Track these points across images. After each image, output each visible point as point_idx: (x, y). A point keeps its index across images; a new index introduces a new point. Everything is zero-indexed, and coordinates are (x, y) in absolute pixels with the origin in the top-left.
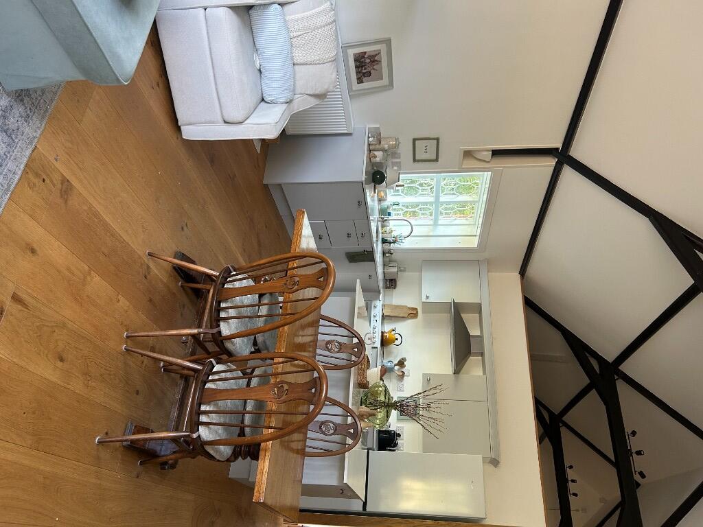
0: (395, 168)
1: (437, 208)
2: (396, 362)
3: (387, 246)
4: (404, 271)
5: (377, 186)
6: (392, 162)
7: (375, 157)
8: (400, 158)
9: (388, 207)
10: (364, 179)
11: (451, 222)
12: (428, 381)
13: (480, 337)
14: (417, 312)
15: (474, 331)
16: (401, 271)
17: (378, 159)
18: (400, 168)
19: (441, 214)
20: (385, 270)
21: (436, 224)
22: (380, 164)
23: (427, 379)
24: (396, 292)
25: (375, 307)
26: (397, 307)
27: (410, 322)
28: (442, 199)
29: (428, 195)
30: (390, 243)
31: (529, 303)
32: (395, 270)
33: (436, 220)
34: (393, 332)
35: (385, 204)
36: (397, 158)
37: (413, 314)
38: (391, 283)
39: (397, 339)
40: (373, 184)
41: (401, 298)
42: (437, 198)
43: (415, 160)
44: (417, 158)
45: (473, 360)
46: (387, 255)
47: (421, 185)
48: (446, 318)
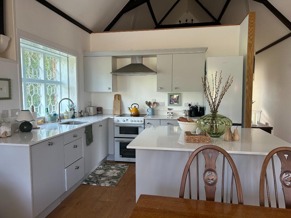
0: (17, 113)
1: (49, 82)
2: (148, 107)
3: (77, 115)
4: (91, 102)
5: (33, 127)
6: (11, 117)
7: (6, 133)
8: (7, 111)
9: (50, 116)
10: (28, 145)
11: (58, 73)
12: (161, 88)
13: (133, 57)
14: (117, 95)
15: (128, 62)
16: (91, 105)
17: (8, 130)
18: (17, 110)
19: (53, 79)
20: (92, 114)
21: (60, 83)
22: (13, 127)
23: (161, 89)
24: (104, 108)
25: (118, 121)
26: (114, 107)
27: (123, 99)
28: (43, 79)
29: (39, 88)
30: (75, 112)
31: (108, 29)
32: (92, 108)
33: (57, 83)
34: (131, 109)
35: (48, 119)
36: (7, 114)
37: (118, 97)
38: (99, 111)
39: (135, 107)
40: (32, 131)
41: (108, 104)
42: (41, 81)
43: (10, 98)
44: (7, 96)
45: (146, 62)
46: (82, 114)
47: (32, 93)
48: (120, 78)
